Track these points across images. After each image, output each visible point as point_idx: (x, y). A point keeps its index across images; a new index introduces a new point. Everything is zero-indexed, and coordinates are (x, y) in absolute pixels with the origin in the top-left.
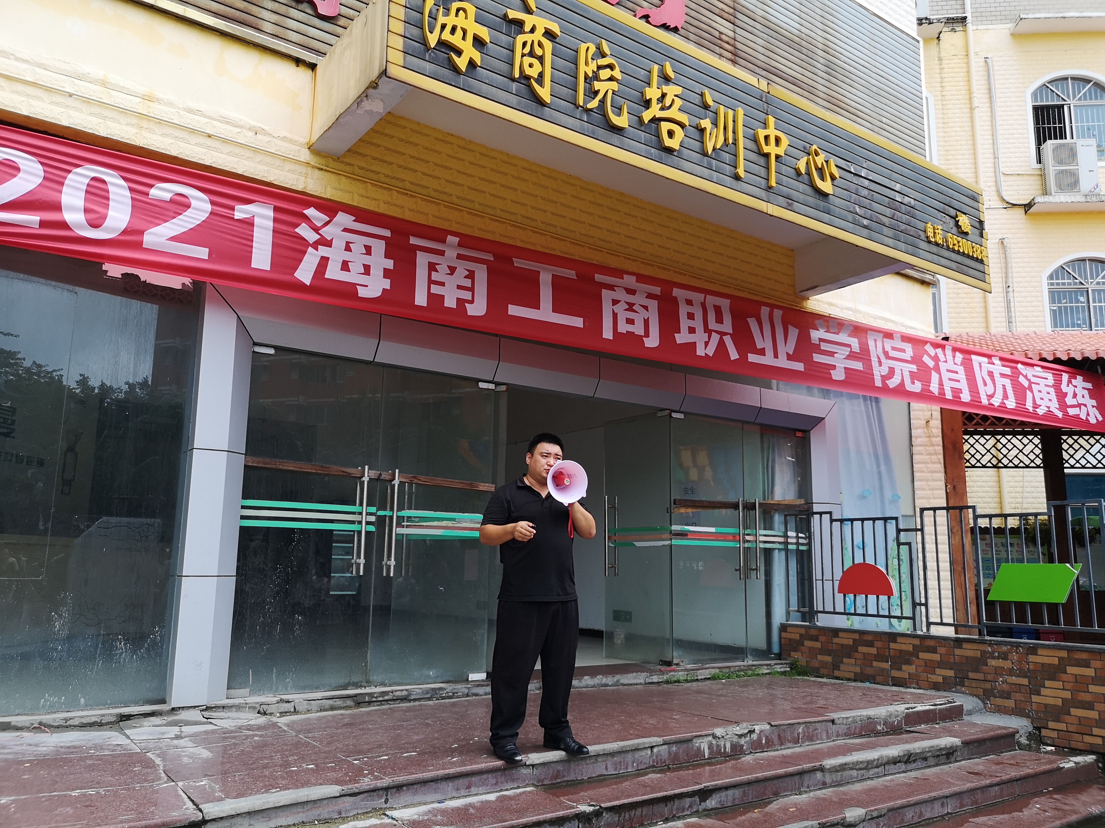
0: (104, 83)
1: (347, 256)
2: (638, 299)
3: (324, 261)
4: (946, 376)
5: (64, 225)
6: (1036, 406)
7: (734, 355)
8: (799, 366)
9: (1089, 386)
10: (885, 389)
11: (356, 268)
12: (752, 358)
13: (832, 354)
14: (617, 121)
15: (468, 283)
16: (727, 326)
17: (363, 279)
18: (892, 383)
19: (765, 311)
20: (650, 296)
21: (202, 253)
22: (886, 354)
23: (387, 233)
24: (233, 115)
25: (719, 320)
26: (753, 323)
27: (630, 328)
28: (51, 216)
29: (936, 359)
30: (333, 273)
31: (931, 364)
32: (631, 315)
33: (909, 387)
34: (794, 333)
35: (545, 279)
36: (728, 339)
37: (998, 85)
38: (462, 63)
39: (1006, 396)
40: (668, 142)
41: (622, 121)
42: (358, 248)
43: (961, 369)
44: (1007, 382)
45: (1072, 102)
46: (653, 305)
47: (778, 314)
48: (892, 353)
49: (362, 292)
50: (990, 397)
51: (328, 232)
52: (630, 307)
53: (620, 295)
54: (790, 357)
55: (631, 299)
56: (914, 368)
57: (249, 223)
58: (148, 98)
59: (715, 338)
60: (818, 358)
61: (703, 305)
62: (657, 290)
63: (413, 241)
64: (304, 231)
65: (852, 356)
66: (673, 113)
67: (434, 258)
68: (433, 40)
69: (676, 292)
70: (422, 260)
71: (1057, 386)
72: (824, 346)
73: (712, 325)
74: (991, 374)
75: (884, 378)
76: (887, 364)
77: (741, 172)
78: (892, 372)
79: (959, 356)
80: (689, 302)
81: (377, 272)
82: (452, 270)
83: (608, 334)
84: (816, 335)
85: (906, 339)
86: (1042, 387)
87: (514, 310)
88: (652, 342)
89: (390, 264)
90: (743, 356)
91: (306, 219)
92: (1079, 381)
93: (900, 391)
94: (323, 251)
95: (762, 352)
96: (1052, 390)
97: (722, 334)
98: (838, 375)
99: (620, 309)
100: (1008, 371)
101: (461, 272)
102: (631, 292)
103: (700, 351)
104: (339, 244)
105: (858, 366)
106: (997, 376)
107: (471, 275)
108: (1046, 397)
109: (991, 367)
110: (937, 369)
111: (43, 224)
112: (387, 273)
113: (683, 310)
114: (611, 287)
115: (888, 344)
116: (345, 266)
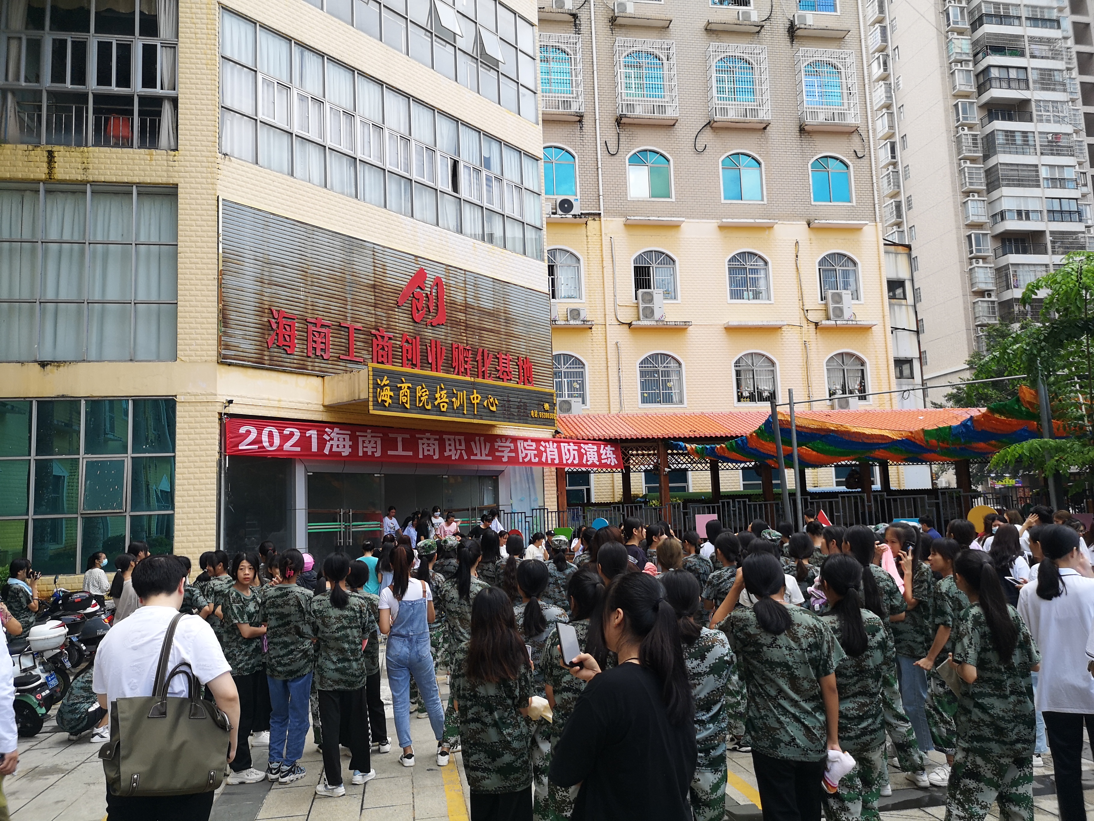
0: (268, 399)
1: (338, 443)
2: (431, 442)
3: (332, 445)
4: (549, 453)
5: (264, 447)
6: (587, 461)
7: (466, 457)
8: (490, 458)
9: (613, 449)
10: (524, 462)
11: (341, 446)
12: (472, 458)
13: (503, 451)
14: (427, 407)
15: (375, 445)
16: (463, 447)
17: (343, 450)
18: (526, 460)
19: (477, 438)
20: (435, 440)
21: (298, 449)
22: (525, 448)
23: (349, 433)
24: (301, 400)
25: (460, 445)
26: (473, 444)
27: (429, 453)
28: (260, 445)
29: (545, 447)
30: (335, 449)
31: (543, 449)
32: (429, 448)
33: (533, 460)
34: (488, 445)
35: (400, 439)
36: (463, 452)
37: (616, 254)
38: (387, 404)
39: (574, 459)
40: (443, 409)
41: (429, 407)
42: (341, 439)
43: (556, 450)
44: (576, 453)
45: (654, 265)
46: (436, 442)
47: (482, 438)
48: (527, 448)
49: (343, 454)
50: (567, 460)
51: (332, 435)
52: (429, 444)
53: (425, 441)
54: (486, 455)
55: (429, 442)
56: (536, 452)
57: (310, 437)
58: (279, 401)
59: (459, 451)
60: (497, 454)
61: (454, 440)
62: (438, 437)
63: (358, 434)
64: (326, 437)
65: (511, 451)
66: (444, 400)
67: (364, 438)
68: (380, 401)
69: (444, 436)
70: (360, 440)
71: (598, 452)
72: (500, 449)
73: (458, 447)
74: (569, 450)
75: (523, 458)
76: (525, 452)
77: (465, 412)
78: (527, 455)
79: (555, 445)
80: (449, 440)
81: (347, 446)
82: (370, 441)
83: (421, 456)
84: (496, 445)
85: (533, 440)
86: (592, 453)
87: (390, 453)
88: (436, 457)
89: (351, 443)
90: (469, 457)
91: (326, 432)
92: (609, 448)
93: (530, 462)
94: (331, 442)
95: (476, 455)
96: (596, 453)
97: (461, 450)
98: (505, 460)
99: (425, 446)
100: (576, 448)
101: (373, 442)
102: (429, 439)
103: (453, 458)
104: (336, 439)
105: (513, 455)
106: (571, 451)
107: (376, 443)
108: (592, 456)
109: (569, 447)
110: (546, 451)
111: (259, 448)
112: (350, 447)
113: (447, 443)
114: (422, 439)
115: (526, 444)
116: (338, 446)
